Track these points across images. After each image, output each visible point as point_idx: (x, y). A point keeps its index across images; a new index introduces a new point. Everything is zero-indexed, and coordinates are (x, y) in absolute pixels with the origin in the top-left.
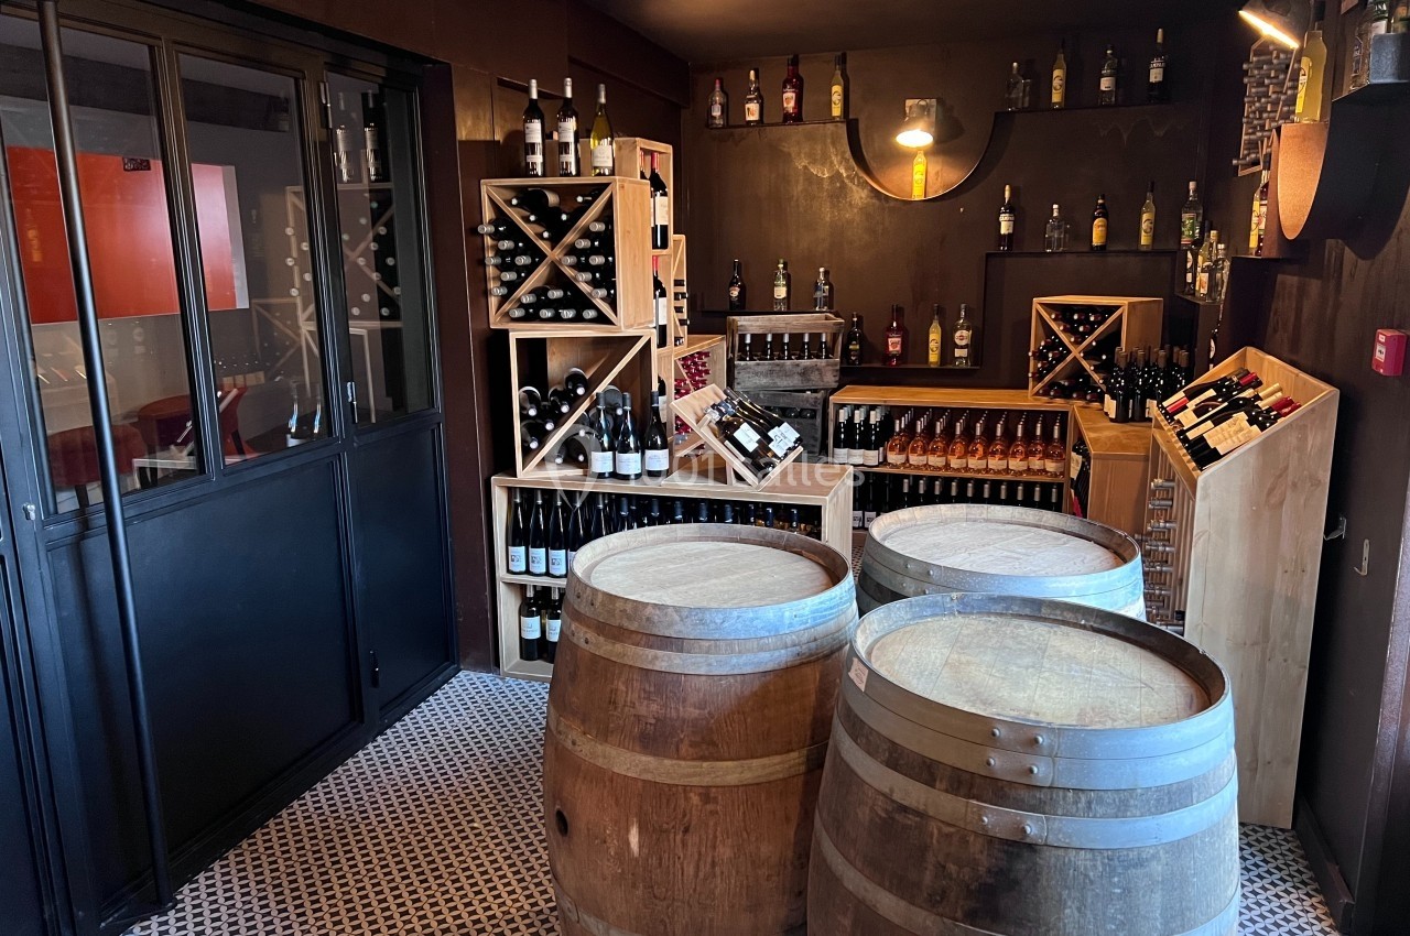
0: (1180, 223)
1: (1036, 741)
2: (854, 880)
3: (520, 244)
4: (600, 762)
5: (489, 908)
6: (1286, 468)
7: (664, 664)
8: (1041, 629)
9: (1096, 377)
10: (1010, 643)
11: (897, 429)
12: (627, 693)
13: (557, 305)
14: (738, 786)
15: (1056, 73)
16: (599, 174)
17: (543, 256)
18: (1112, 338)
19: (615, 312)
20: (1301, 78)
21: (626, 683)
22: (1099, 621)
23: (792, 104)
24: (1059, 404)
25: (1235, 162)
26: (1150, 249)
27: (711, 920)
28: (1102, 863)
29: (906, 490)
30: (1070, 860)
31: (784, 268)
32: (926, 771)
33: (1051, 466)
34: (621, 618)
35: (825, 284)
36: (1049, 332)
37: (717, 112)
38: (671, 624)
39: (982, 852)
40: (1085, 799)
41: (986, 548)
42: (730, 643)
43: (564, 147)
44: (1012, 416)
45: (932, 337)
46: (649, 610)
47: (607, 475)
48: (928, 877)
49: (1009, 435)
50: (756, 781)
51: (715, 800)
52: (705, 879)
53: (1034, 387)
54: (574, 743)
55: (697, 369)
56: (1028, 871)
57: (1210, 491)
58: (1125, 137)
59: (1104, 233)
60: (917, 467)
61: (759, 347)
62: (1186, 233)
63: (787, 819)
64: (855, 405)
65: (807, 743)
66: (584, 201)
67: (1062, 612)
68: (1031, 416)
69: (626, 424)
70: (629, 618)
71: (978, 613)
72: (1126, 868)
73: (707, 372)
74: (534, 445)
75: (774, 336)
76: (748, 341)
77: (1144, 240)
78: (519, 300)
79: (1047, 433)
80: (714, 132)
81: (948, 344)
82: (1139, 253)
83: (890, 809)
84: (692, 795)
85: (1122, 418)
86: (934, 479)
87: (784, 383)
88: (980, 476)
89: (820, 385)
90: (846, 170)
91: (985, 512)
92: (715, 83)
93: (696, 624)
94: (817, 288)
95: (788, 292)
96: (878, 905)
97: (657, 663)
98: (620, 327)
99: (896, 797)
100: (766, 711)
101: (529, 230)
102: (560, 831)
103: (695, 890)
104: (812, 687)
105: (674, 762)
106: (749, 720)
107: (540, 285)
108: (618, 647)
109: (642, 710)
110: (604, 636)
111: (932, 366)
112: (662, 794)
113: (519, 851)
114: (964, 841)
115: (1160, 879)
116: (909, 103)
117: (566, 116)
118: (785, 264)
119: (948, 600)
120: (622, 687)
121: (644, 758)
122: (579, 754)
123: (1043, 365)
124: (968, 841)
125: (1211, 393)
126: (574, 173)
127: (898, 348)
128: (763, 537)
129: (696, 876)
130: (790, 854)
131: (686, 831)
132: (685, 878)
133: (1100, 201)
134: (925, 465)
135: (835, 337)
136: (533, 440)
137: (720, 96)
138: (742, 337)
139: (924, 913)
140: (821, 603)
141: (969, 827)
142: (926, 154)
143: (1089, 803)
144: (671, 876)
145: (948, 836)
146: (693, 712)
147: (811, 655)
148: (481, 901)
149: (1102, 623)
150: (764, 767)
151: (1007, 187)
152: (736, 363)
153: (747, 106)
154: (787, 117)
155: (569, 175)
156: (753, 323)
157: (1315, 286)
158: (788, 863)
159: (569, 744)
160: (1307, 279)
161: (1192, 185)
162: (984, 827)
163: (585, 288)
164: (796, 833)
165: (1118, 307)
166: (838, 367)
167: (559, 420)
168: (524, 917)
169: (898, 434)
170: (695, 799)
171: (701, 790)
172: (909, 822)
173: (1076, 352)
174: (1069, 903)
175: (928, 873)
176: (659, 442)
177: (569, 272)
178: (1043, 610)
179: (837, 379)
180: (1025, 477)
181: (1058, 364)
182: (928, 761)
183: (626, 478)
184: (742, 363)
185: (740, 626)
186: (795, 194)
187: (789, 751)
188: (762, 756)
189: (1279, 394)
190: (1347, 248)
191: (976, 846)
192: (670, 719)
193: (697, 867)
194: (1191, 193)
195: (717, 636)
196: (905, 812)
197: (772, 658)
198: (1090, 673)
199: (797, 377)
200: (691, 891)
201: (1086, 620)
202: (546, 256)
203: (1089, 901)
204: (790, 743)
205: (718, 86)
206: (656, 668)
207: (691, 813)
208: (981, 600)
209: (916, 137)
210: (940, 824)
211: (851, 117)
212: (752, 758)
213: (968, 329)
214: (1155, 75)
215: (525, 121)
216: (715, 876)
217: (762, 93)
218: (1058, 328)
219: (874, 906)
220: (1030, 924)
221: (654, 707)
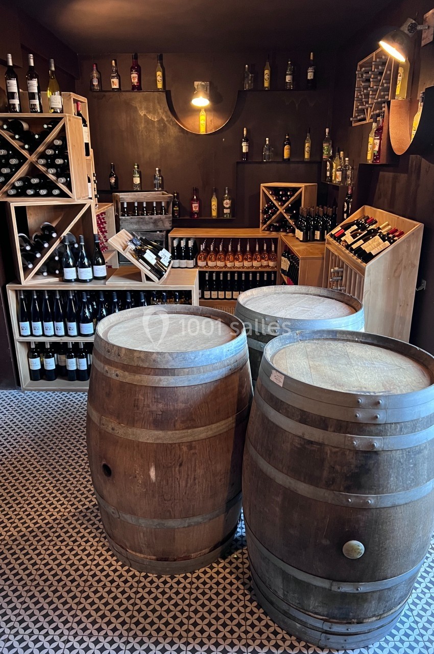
0: (322, 148)
1: (379, 403)
2: (281, 478)
3: (10, 152)
4: (131, 437)
5: (52, 515)
6: (402, 260)
7: (165, 383)
8: (340, 345)
9: (290, 221)
10: (330, 353)
11: (202, 250)
12: (144, 400)
13: (36, 187)
14: (206, 439)
15: (266, 72)
16: (54, 112)
17: (25, 159)
18: (297, 203)
19: (71, 192)
20: (399, 77)
21: (143, 395)
22: (364, 338)
23: (136, 80)
24: (274, 235)
25: (351, 119)
26: (309, 160)
27: (194, 506)
28: (406, 455)
29: (207, 279)
30: (393, 456)
31: (138, 168)
32: (322, 423)
33: (271, 264)
34: (138, 361)
35: (159, 177)
36: (268, 200)
37: (95, 83)
38: (167, 362)
39: (353, 458)
40: (401, 427)
41: (291, 306)
42: (198, 368)
43: (32, 96)
44: (253, 241)
45: (213, 203)
46: (154, 356)
47: (73, 280)
48: (325, 474)
49: (253, 251)
50: (215, 434)
51: (195, 448)
52: (191, 486)
53: (262, 227)
54: (113, 429)
55: (101, 221)
56: (374, 464)
57: (371, 272)
58: (297, 106)
59: (289, 153)
60: (212, 267)
61: (131, 209)
62: (325, 153)
63: (228, 450)
64: (180, 238)
65: (236, 412)
66: (48, 128)
67: (346, 335)
68: (261, 241)
69: (82, 252)
70: (143, 361)
71: (309, 339)
72: (415, 455)
73: (105, 223)
74: (30, 266)
75: (138, 203)
76: (125, 206)
77: (307, 156)
78: (13, 183)
79: (269, 247)
80: (95, 93)
81: (220, 207)
82: (303, 162)
83: (303, 443)
84: (183, 447)
85: (305, 240)
86: (220, 272)
87: (145, 228)
88: (240, 270)
89: (162, 228)
90: (166, 117)
91: (283, 289)
92: (93, 66)
93: (181, 361)
94: (155, 178)
95: (141, 180)
96: (298, 490)
97: (161, 383)
98: (74, 199)
99: (307, 437)
100: (217, 400)
101: (16, 144)
102: (106, 475)
103: (185, 493)
104: (236, 384)
105: (173, 432)
106: (209, 406)
107: (23, 176)
108: (138, 377)
109: (154, 408)
110: (128, 372)
111: (214, 218)
112: (167, 448)
113: (60, 482)
114: (344, 454)
115: (427, 457)
116: (196, 83)
117: (31, 78)
118: (138, 165)
119: (295, 335)
120: (141, 397)
121: (157, 432)
122: (117, 435)
123: (267, 216)
124: (346, 454)
125: (355, 227)
126: (39, 111)
127: (197, 209)
128: (189, 310)
129: (186, 486)
130: (229, 467)
131: (181, 465)
132: (181, 488)
133: (287, 137)
134: (215, 266)
135: (168, 204)
136: (29, 264)
137: (96, 73)
138: (122, 204)
139: (324, 490)
140: (238, 342)
141: (346, 448)
142: (206, 110)
143: (401, 428)
144: (173, 488)
145: (336, 453)
146: (181, 406)
147: (235, 369)
148: (47, 512)
149: (365, 339)
150: (218, 427)
151: (245, 129)
152: (120, 217)
153: (112, 80)
154: (134, 87)
155: (36, 112)
156: (127, 196)
157: (403, 177)
158: (229, 471)
159: (110, 431)
160: (399, 174)
161: (327, 130)
162: (354, 447)
163: (53, 178)
164: (232, 456)
165: (300, 188)
166: (171, 219)
167: (43, 251)
168: (73, 516)
169: (202, 252)
170: (185, 449)
171: (188, 444)
172: (314, 448)
173: (281, 210)
174: (392, 475)
175: (325, 471)
176: (101, 261)
177: (43, 169)
178: (337, 335)
179: (171, 225)
180: (260, 269)
181: (273, 215)
182: (324, 418)
183: (85, 281)
184: (123, 217)
185: (203, 359)
186: (140, 128)
187: (228, 418)
188: (217, 422)
189: (390, 227)
190: (423, 159)
191: (350, 457)
192: (170, 410)
193: (187, 483)
194: (327, 134)
195: (192, 366)
196: (312, 444)
197: (218, 373)
198: (374, 364)
199: (151, 224)
200: (184, 494)
201: (358, 338)
202: (28, 159)
203: (401, 472)
204: (228, 413)
205: (95, 68)
206: (160, 386)
207: (183, 456)
208: (310, 333)
209: (201, 101)
210: (331, 447)
211: (167, 89)
212: (212, 424)
213: (229, 199)
214: (310, 76)
215: (6, 79)
216: (195, 484)
217: (119, 73)
218: (272, 198)
219: (296, 490)
220: (375, 488)
221: (160, 406)
